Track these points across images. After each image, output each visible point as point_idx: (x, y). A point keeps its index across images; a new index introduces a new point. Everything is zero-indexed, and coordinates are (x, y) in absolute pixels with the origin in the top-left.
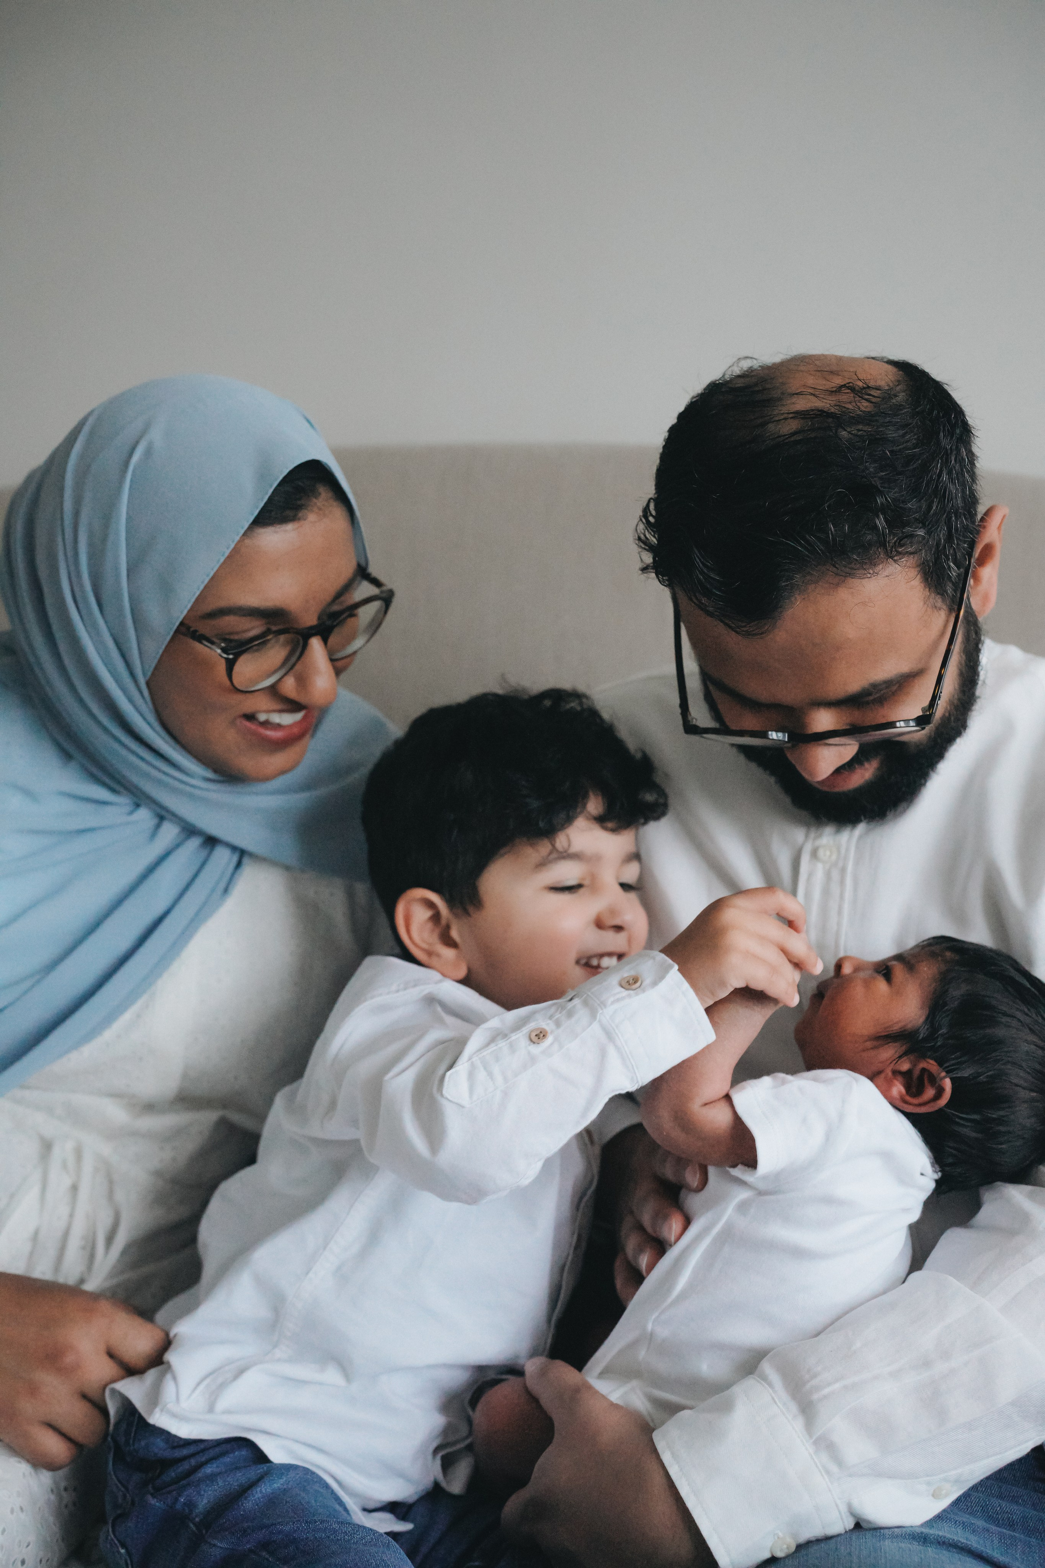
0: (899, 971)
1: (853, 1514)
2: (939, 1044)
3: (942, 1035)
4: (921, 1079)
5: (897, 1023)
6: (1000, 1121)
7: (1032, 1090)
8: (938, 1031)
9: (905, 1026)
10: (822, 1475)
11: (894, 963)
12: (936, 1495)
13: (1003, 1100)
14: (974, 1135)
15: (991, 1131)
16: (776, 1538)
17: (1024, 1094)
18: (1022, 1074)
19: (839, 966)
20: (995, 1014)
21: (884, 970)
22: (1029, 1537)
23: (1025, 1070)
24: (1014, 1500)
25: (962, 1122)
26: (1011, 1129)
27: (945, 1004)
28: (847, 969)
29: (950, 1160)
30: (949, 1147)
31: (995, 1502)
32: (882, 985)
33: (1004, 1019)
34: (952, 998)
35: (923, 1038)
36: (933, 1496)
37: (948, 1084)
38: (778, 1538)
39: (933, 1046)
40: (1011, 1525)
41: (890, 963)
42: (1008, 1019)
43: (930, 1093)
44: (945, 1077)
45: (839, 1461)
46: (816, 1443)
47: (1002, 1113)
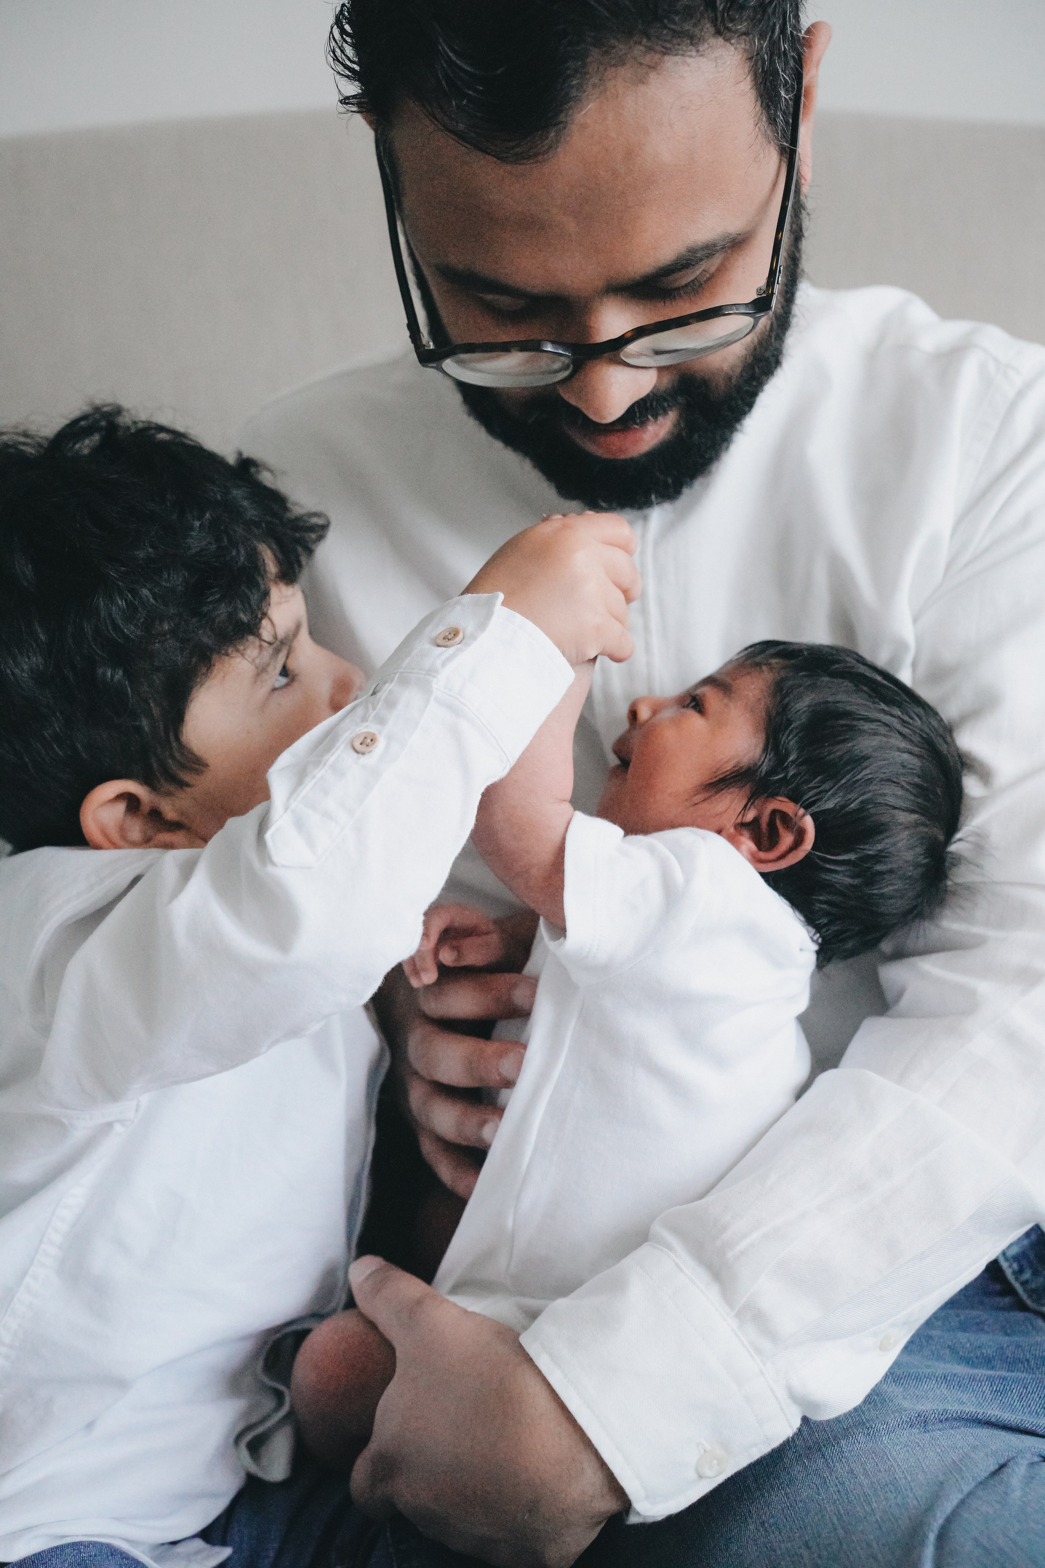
0: (713, 699)
1: (795, 1398)
2: (791, 773)
3: (793, 762)
4: (772, 824)
5: (727, 762)
6: (879, 857)
7: (912, 811)
8: (788, 758)
9: (738, 763)
10: (751, 1356)
11: (706, 690)
12: (883, 1348)
13: (877, 830)
14: (848, 880)
15: (868, 873)
16: (702, 1452)
17: (904, 818)
18: (900, 792)
19: (633, 714)
20: (855, 723)
21: (691, 702)
22: (1012, 1371)
23: (902, 787)
24: (980, 1327)
25: (832, 867)
26: (894, 866)
27: (790, 722)
28: (644, 714)
29: (824, 921)
30: (821, 902)
31: (963, 1337)
32: (695, 721)
33: (867, 726)
34: (797, 712)
35: (766, 773)
36: (881, 1349)
37: (809, 823)
38: (705, 1451)
39: (785, 777)
40: (988, 1362)
41: (699, 692)
42: (873, 726)
43: (787, 839)
44: (804, 815)
45: (772, 1335)
46: (738, 1315)
47: (879, 847)
